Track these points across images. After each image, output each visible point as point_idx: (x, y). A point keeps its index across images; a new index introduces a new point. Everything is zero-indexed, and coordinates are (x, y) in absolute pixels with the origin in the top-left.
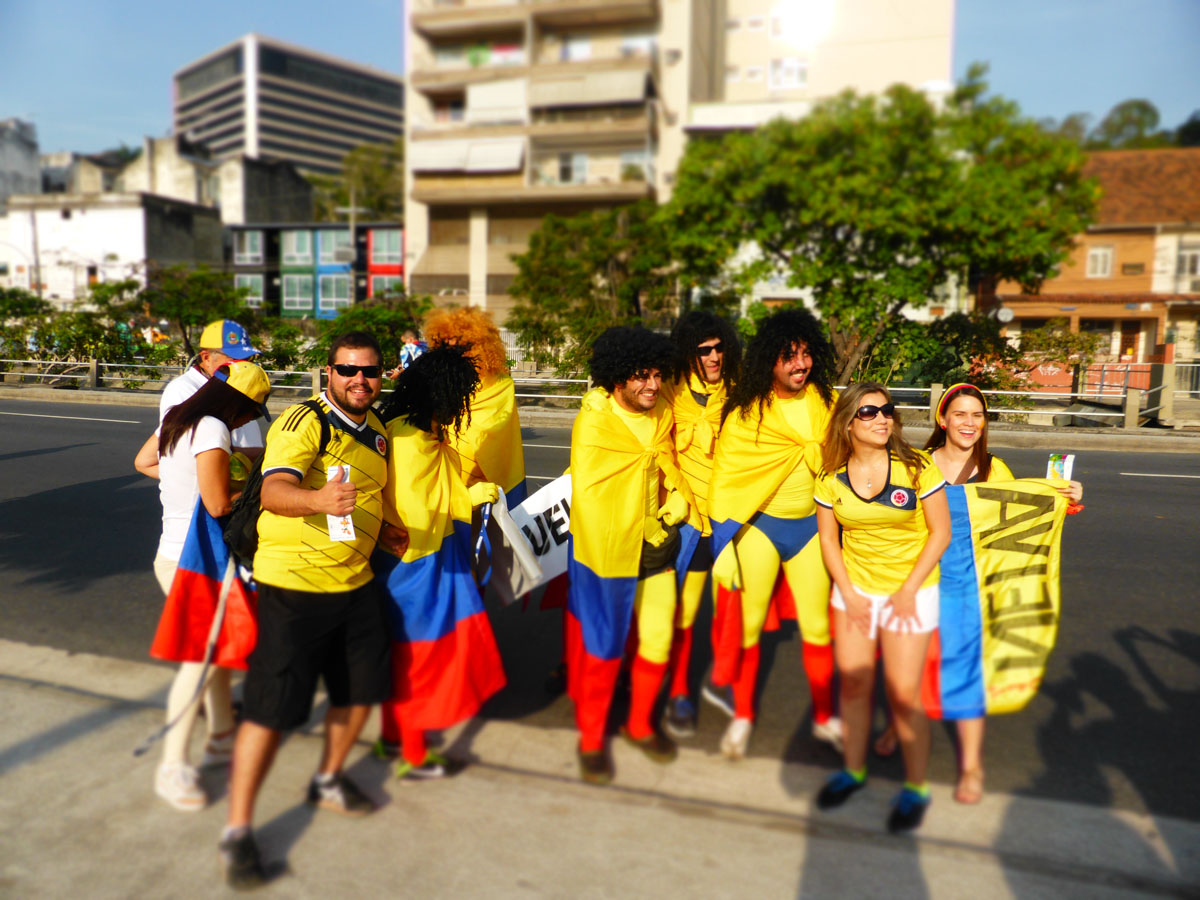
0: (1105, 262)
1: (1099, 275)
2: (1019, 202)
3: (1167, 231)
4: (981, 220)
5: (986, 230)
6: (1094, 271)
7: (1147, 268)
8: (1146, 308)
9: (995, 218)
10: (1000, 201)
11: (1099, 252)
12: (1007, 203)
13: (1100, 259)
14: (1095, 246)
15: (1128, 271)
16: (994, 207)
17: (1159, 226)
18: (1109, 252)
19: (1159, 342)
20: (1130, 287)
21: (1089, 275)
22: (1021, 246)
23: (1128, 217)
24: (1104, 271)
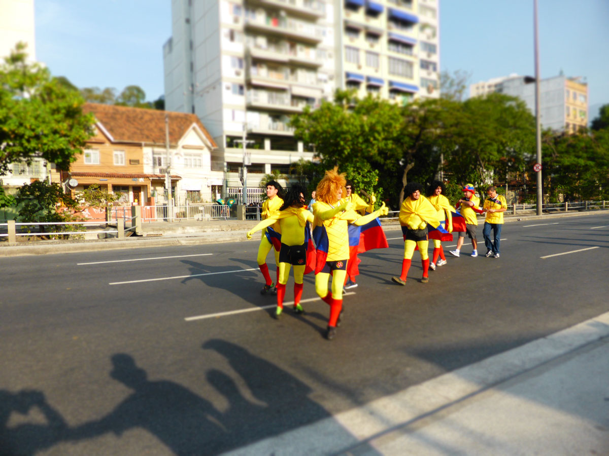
0: (122, 158)
1: (120, 164)
2: (47, 120)
3: (146, 145)
4: (26, 127)
5: (28, 133)
6: (118, 163)
7: (140, 162)
8: (141, 181)
9: (33, 127)
10: (36, 118)
11: (118, 153)
12: (40, 120)
13: (119, 156)
14: (116, 150)
15: (132, 163)
16: (33, 121)
17: (143, 143)
18: (123, 153)
19: (149, 197)
20: (133, 170)
21: (115, 164)
22: (50, 143)
23: (129, 138)
24: (122, 163)
